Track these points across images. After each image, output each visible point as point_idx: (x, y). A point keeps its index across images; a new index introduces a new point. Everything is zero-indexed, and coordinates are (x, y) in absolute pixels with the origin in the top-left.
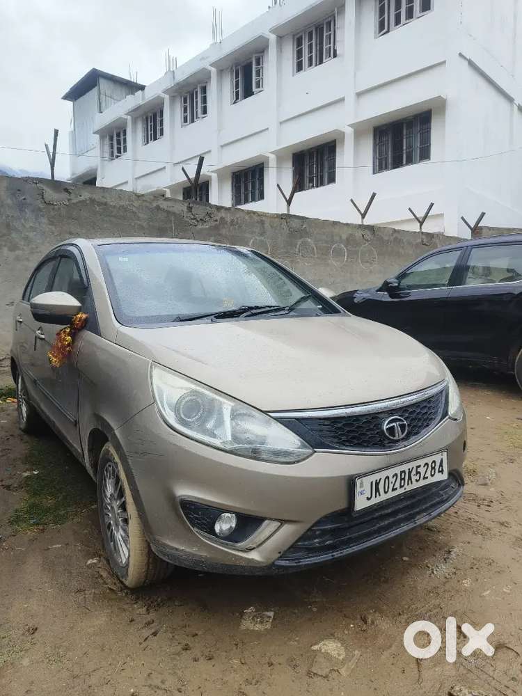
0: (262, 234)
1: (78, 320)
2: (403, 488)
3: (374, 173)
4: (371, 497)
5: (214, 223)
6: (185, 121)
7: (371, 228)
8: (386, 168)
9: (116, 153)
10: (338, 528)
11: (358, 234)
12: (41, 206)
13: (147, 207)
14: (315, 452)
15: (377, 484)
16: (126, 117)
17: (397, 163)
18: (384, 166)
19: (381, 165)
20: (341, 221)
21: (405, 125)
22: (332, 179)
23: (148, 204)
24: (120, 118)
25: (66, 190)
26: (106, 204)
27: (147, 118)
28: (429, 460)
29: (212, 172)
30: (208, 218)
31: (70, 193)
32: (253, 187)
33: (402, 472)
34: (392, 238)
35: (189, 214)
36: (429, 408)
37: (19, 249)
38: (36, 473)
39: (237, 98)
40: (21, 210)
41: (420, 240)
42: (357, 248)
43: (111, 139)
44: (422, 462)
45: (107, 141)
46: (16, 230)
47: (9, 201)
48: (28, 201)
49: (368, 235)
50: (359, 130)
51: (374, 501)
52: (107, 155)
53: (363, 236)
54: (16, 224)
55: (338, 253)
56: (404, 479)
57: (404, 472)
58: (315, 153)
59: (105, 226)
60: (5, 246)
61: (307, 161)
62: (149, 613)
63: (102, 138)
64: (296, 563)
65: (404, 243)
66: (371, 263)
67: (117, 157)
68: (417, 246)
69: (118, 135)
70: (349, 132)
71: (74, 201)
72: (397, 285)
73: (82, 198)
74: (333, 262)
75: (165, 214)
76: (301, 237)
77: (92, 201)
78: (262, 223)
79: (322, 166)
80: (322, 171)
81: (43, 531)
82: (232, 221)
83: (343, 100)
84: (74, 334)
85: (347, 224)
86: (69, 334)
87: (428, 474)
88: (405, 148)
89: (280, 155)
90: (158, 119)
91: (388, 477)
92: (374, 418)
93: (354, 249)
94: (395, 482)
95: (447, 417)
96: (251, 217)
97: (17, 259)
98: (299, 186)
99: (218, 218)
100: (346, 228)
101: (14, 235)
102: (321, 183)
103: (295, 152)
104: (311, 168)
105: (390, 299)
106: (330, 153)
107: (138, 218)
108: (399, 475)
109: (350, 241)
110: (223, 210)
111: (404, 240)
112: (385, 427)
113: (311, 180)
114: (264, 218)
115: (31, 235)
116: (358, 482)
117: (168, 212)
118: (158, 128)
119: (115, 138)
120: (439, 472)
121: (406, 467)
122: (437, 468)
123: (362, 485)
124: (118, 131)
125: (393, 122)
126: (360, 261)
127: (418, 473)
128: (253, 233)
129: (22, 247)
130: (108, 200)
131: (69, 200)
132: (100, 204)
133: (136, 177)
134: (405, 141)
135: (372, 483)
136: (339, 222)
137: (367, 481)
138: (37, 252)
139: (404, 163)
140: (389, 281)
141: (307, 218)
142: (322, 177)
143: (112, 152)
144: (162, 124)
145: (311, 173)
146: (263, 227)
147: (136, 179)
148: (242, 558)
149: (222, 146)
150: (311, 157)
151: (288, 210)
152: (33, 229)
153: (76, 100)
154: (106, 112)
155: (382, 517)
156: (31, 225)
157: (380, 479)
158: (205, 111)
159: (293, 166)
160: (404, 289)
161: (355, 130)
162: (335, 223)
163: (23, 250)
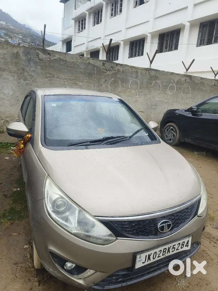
0: (137, 77)
1: (27, 137)
2: (164, 255)
3: (197, 46)
4: (145, 262)
5: (114, 72)
6: (112, 15)
7: (190, 77)
8: (203, 44)
9: (81, 30)
10: (126, 274)
11: (183, 79)
12: (38, 61)
13: (84, 63)
14: (118, 239)
15: (149, 256)
16: (86, 12)
17: (209, 42)
18: (202, 44)
19: (201, 42)
20: (175, 73)
21: (216, 22)
22: (176, 48)
23: (85, 62)
24: (83, 13)
25: (49, 54)
26: (66, 61)
27: (95, 13)
28: (181, 242)
29: (122, 41)
30: (111, 69)
31: (50, 55)
32: (139, 49)
33: (164, 249)
34: (200, 82)
35: (103, 67)
36: (187, 212)
37: (28, 80)
38: (19, 189)
39: (136, 5)
40: (29, 63)
41: (213, 84)
42: (182, 86)
43: (79, 22)
44: (176, 243)
45: (77, 24)
46: (27, 72)
47: (24, 58)
48: (32, 58)
49: (188, 80)
50: (192, 24)
51: (146, 263)
52: (77, 30)
53: (185, 80)
54: (27, 69)
55: (172, 88)
56: (165, 252)
57: (166, 249)
58: (170, 35)
59: (65, 71)
60: (22, 78)
61: (165, 38)
62: (39, 286)
63: (75, 22)
64: (102, 288)
65: (205, 85)
66: (187, 94)
67: (81, 31)
68: (212, 86)
69: (82, 21)
70: (188, 25)
71: (52, 59)
72: (196, 110)
73: (55, 58)
74: (168, 92)
75: (92, 67)
76: (155, 80)
77: (60, 59)
78: (137, 72)
79: (172, 41)
80: (172, 44)
81: (12, 224)
82: (123, 71)
83: (186, 8)
84: (25, 144)
85: (178, 74)
86: (23, 144)
87: (180, 248)
88: (214, 34)
89: (153, 35)
90: (100, 14)
91: (156, 252)
92: (153, 221)
93: (180, 86)
94: (160, 254)
95: (197, 216)
96: (132, 69)
97: (27, 84)
98: (160, 50)
99: (116, 69)
100: (177, 76)
101: (26, 74)
102: (171, 50)
103: (160, 33)
104: (167, 41)
105: (192, 116)
106: (177, 34)
107: (80, 68)
108: (162, 251)
109: (178, 82)
110: (119, 66)
111: (206, 83)
112: (159, 225)
113: (166, 48)
114: (138, 70)
115: (33, 74)
116: (138, 256)
117: (94, 65)
118: (100, 18)
119: (81, 22)
120: (186, 246)
121: (167, 247)
122: (185, 245)
123: (140, 257)
124: (82, 19)
125: (210, 21)
126: (182, 92)
127: (173, 248)
128: (132, 77)
129: (29, 79)
130: (67, 59)
131: (50, 58)
132: (63, 61)
133: (88, 41)
134: (215, 31)
135: (146, 256)
136: (174, 73)
137: (143, 256)
138: (35, 82)
139: (213, 42)
140: (193, 107)
141: (159, 71)
142: (172, 47)
143: (79, 29)
144: (101, 17)
145: (166, 44)
146: (137, 74)
147: (88, 42)
148: (76, 282)
149: (127, 29)
150: (168, 36)
151: (150, 66)
152: (34, 71)
153: (65, 3)
154: (78, 9)
155: (151, 268)
156: (33, 69)
157: (151, 254)
158: (121, 11)
159: (159, 40)
160: (199, 112)
161: (190, 24)
162: (172, 73)
163: (29, 80)
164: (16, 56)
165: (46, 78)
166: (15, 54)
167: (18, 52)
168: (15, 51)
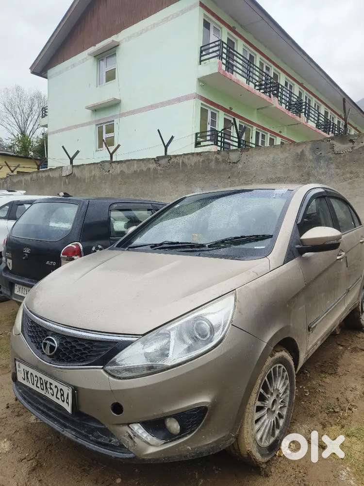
2: (44, 392)
4: (25, 379)
12: (332, 156)
25: (351, 140)
31: (354, 142)
33: (40, 378)
40: (318, 162)
44: (53, 382)
47: (311, 157)
48: (323, 154)
51: (27, 384)
54: (314, 172)
56: (42, 384)
71: (357, 148)
73: (363, 144)
87: (59, 397)
91: (32, 374)
94: (37, 382)
116: (17, 363)
120: (66, 402)
122: (65, 398)
123: (19, 367)
127: (50, 388)
131: (353, 148)
135: (24, 370)
137: (22, 367)
156: (323, 171)
157: (28, 372)
164: (301, 156)
165: (345, 180)
166: (300, 154)
167: (303, 151)
168: (299, 150)
